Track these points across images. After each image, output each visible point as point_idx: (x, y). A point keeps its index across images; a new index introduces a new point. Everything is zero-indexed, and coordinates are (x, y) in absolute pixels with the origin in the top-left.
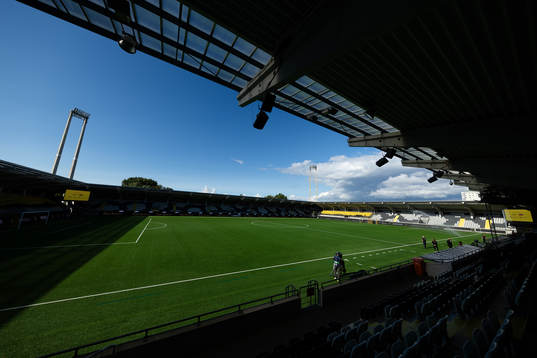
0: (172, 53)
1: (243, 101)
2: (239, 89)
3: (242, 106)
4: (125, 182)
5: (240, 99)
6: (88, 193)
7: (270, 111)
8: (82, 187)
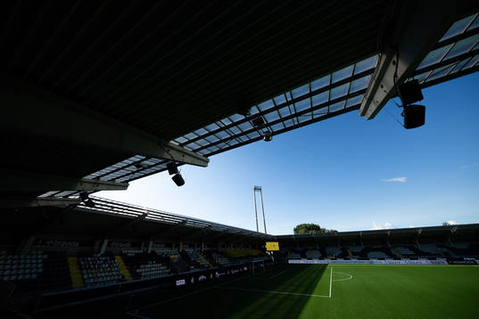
0: (290, 123)
1: (370, 113)
2: (358, 107)
3: (372, 117)
4: (295, 230)
5: (364, 114)
6: (277, 244)
7: (420, 98)
8: (273, 239)
